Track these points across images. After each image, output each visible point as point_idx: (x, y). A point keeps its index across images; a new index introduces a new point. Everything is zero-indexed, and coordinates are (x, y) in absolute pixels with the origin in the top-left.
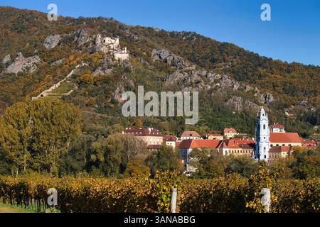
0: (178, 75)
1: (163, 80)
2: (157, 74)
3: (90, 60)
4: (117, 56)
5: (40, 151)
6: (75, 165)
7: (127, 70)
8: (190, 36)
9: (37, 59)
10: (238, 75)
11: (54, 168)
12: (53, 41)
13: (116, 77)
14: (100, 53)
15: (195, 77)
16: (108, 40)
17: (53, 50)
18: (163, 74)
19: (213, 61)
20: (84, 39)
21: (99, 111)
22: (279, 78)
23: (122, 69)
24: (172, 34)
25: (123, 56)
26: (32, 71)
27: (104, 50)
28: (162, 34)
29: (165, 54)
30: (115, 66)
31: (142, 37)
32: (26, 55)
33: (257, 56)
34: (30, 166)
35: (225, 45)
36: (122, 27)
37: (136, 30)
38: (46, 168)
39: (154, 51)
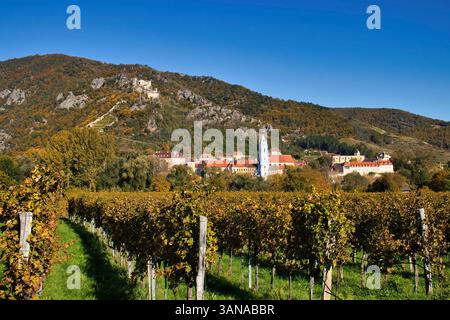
0: (198, 110)
1: (186, 114)
2: (181, 109)
3: (128, 98)
4: (150, 95)
5: (81, 171)
6: (110, 181)
7: (158, 106)
8: (208, 80)
9: (85, 97)
10: (245, 111)
11: (93, 184)
12: (98, 83)
13: (149, 112)
14: (136, 92)
15: (212, 112)
16: (142, 82)
17: (99, 90)
18: (186, 110)
19: (226, 99)
20: (124, 81)
21: (135, 138)
22: (277, 112)
23: (153, 106)
24: (194, 78)
25: (154, 95)
26: (81, 107)
27: (139, 90)
28: (186, 78)
29: (188, 94)
30: (148, 103)
31: (171, 81)
32: (76, 94)
33: (260, 96)
34: (73, 182)
35: (235, 86)
36: (154, 72)
37: (166, 75)
38: (86, 184)
39: (180, 92)
